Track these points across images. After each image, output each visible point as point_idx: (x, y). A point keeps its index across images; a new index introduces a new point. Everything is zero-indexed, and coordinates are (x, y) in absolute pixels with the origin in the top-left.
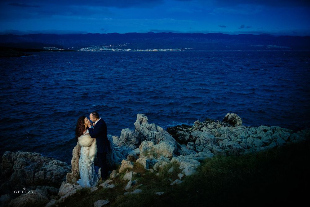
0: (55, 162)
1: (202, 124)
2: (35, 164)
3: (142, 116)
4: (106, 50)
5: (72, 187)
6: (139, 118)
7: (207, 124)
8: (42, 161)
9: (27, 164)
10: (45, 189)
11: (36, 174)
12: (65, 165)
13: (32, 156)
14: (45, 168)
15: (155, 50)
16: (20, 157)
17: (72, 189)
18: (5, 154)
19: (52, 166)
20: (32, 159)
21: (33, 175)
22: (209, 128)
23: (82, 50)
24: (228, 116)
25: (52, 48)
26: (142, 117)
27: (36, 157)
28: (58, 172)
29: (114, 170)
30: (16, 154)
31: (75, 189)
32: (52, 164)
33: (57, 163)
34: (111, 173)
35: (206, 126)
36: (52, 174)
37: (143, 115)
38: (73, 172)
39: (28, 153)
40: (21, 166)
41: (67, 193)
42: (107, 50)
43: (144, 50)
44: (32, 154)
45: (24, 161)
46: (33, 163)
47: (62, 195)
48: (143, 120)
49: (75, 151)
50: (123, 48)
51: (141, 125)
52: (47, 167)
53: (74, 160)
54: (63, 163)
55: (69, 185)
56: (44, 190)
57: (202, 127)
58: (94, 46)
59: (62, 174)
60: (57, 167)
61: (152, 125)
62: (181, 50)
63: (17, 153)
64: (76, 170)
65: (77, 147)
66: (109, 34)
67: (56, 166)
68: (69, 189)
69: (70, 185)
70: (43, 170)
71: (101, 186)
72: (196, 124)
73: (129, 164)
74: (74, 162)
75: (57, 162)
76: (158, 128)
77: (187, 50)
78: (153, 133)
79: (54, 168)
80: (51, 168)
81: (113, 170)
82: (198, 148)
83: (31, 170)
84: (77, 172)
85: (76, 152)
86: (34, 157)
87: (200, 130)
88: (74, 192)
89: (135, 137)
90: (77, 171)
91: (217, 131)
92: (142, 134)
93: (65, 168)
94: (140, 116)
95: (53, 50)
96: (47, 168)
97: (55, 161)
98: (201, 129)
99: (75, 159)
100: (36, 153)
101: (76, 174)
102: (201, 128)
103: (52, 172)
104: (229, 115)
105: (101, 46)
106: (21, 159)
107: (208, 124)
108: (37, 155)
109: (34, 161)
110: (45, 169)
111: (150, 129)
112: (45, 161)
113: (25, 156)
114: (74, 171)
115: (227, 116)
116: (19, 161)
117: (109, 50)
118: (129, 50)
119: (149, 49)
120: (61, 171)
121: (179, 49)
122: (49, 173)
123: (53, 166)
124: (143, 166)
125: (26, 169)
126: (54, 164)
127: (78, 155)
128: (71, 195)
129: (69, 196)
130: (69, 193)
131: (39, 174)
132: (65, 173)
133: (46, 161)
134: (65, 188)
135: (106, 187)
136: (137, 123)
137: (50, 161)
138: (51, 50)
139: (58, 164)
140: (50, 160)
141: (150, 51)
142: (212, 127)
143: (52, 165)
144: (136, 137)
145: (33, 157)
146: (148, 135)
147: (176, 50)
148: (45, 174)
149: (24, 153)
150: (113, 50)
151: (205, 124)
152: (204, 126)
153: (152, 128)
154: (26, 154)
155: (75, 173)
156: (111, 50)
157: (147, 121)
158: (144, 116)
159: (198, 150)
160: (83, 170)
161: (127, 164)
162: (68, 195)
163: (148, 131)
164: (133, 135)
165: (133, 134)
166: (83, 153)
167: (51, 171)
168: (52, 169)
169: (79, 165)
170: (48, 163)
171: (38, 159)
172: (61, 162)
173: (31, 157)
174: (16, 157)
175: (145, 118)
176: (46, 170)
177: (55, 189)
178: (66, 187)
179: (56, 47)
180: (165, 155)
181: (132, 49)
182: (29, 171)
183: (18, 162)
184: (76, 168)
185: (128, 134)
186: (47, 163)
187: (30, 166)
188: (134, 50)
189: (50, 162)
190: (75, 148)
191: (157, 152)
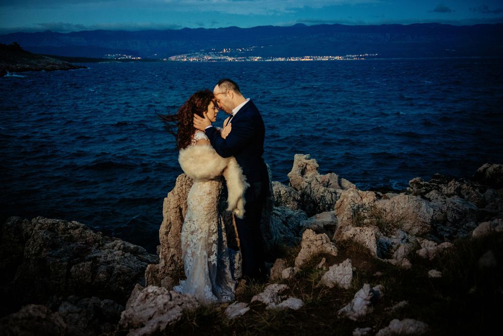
0: (119, 244)
1: (427, 185)
2: (73, 248)
3: (306, 159)
4: (215, 60)
5: (166, 299)
6: (299, 163)
7: (440, 186)
8: (90, 241)
9: (54, 246)
10: (89, 306)
11: (73, 268)
12: (142, 253)
13: (69, 229)
14: (96, 257)
15: (307, 59)
16: (40, 228)
17: (165, 304)
18: (9, 223)
19: (111, 252)
20: (67, 237)
21: (66, 270)
22: (445, 193)
23: (173, 58)
24: (485, 169)
25: (120, 57)
26: (307, 161)
27: (77, 231)
28: (125, 266)
29: (281, 260)
30: (31, 223)
31: (178, 307)
32: (113, 249)
33: (124, 248)
34: (272, 266)
35: (438, 189)
36: (110, 271)
37: (307, 156)
38: (162, 262)
39: (58, 222)
40: (41, 250)
41: (150, 318)
42: (218, 59)
43: (286, 58)
44: (66, 225)
45: (47, 239)
46: (69, 245)
47: (131, 326)
48: (308, 167)
49: (170, 202)
50: (248, 54)
51: (303, 177)
52: (99, 255)
53: (167, 227)
54: (138, 249)
55: (155, 293)
56: (86, 306)
57: (428, 191)
58: (194, 52)
59: (134, 273)
60: (123, 255)
61: (331, 177)
62: (357, 57)
63: (34, 221)
64: (173, 256)
65: (176, 193)
66: (221, 28)
67: (120, 252)
68: (156, 303)
69: (158, 292)
70: (90, 259)
71: (257, 302)
72: (415, 185)
73: (325, 241)
74: (167, 233)
75: (124, 244)
76: (343, 184)
77: (369, 57)
78: (336, 193)
79: (116, 258)
80: (109, 256)
81: (277, 260)
82: (442, 230)
83: (62, 259)
84: (173, 261)
85: (172, 206)
86: (71, 231)
87: (423, 197)
88: (173, 317)
89: (294, 199)
90: (175, 258)
91: (475, 195)
92: (309, 196)
93: (140, 260)
94: (299, 159)
95: (120, 60)
96: (101, 257)
97: (119, 242)
98: (427, 196)
99: (169, 226)
100: (77, 223)
101: (171, 269)
102: (425, 193)
103: (111, 265)
104: (488, 168)
105: (207, 52)
106: (41, 233)
107: (442, 186)
108: (78, 227)
109: (71, 239)
110: (94, 259)
111: (327, 185)
112: (95, 241)
113: (52, 229)
114: (165, 258)
115: (481, 169)
116: (35, 237)
117: (221, 60)
118: (258, 58)
119: (295, 57)
120: (132, 264)
121: (353, 56)
122: (103, 268)
123: (115, 253)
124: (369, 250)
125: (50, 255)
126: (116, 248)
127: (178, 214)
128: (163, 327)
129: (158, 329)
130: (157, 319)
131: (81, 269)
132: (140, 269)
133: (98, 242)
134: (143, 300)
135: (273, 304)
136: (294, 173)
137: (107, 243)
138: (117, 60)
139: (125, 250)
140: (107, 240)
141: (296, 60)
142: (452, 191)
143: (111, 250)
144: (297, 201)
145: (69, 231)
146: (322, 196)
147: (346, 58)
148: (94, 269)
149: (50, 221)
150: (230, 59)
151: (434, 185)
152: (431, 190)
153: (330, 182)
154: (53, 224)
155: (168, 264)
156: (224, 60)
157: (317, 169)
158: (309, 159)
159: (442, 233)
160: (193, 254)
161: (319, 243)
162: (155, 326)
163: (322, 189)
164: (290, 196)
165: (290, 193)
166: (195, 203)
167: (109, 263)
168: (110, 259)
169: (180, 241)
170: (103, 245)
171: (82, 237)
172: (132, 246)
173: (65, 231)
174: (32, 230)
175: (313, 163)
176: (98, 262)
177: (117, 305)
178: (147, 296)
179: (128, 55)
180: (408, 227)
181: (265, 56)
182: (58, 260)
183: (34, 240)
184: (172, 250)
185: (280, 192)
186: (101, 247)
187: (62, 249)
188: (268, 59)
189: (108, 245)
190: (170, 194)
191: (389, 218)
